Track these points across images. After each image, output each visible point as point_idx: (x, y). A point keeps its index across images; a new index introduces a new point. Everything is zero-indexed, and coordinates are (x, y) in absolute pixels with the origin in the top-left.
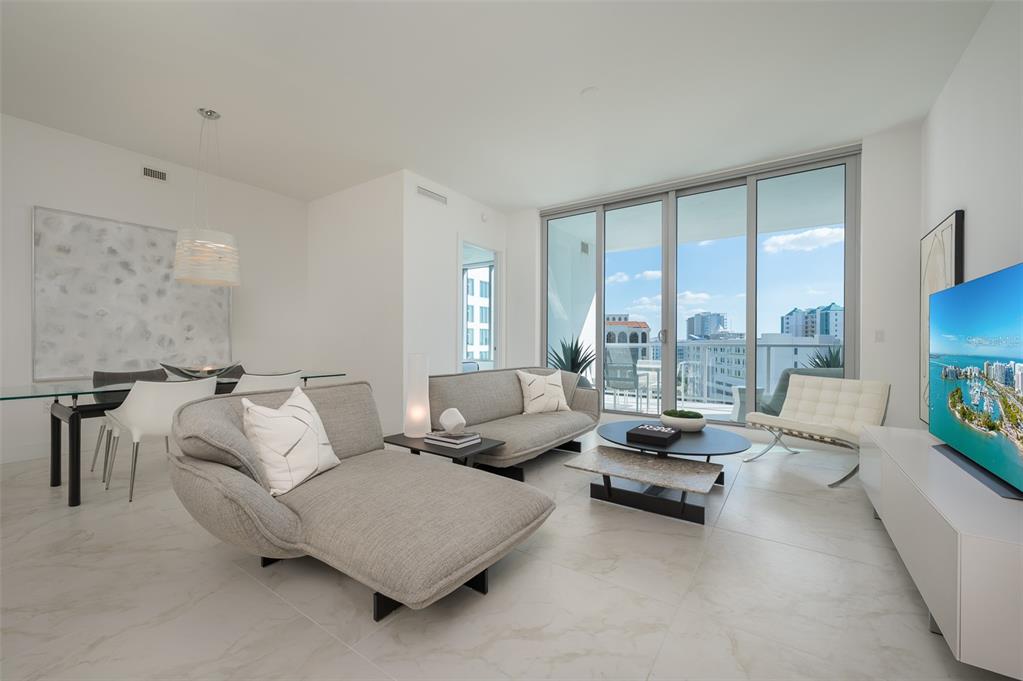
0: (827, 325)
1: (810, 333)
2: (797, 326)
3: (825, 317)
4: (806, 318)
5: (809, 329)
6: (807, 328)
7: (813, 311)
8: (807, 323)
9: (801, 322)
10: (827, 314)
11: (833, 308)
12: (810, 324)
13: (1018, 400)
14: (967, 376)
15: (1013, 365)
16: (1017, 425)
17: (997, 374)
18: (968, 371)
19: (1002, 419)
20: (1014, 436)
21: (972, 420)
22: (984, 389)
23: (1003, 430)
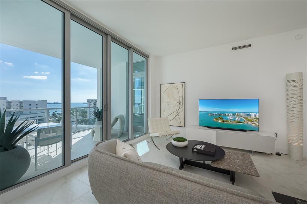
13: (253, 118)
14: (225, 115)
15: (250, 113)
16: (252, 122)
17: (242, 115)
18: (227, 114)
19: (245, 121)
20: (251, 123)
21: (229, 122)
22: (235, 117)
23: (246, 123)
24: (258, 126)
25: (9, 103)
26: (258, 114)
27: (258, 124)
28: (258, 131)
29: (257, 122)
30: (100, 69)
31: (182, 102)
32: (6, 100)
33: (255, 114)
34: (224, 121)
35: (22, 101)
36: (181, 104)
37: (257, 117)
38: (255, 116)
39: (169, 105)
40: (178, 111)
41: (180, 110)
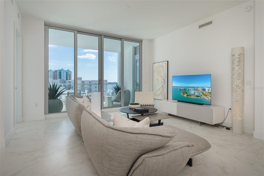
0: (61, 76)
1: (55, 78)
2: (51, 76)
3: (60, 73)
4: (54, 73)
5: (55, 77)
6: (54, 76)
7: (56, 71)
8: (54, 75)
9: (52, 74)
10: (61, 72)
11: (62, 70)
12: (55, 75)
13: (207, 92)
14: (189, 90)
15: (205, 88)
16: (207, 96)
17: (200, 89)
18: (190, 89)
19: (201, 95)
20: (205, 97)
21: (191, 96)
22: (195, 91)
23: (202, 97)
24: (211, 100)
25: (83, 82)
26: (210, 88)
27: (210, 98)
28: (211, 105)
29: (210, 96)
30: (119, 53)
31: (166, 78)
32: (81, 80)
33: (208, 88)
34: (188, 96)
35: (91, 81)
36: (165, 80)
37: (210, 91)
38: (209, 90)
39: (158, 81)
40: (163, 86)
41: (165, 86)
